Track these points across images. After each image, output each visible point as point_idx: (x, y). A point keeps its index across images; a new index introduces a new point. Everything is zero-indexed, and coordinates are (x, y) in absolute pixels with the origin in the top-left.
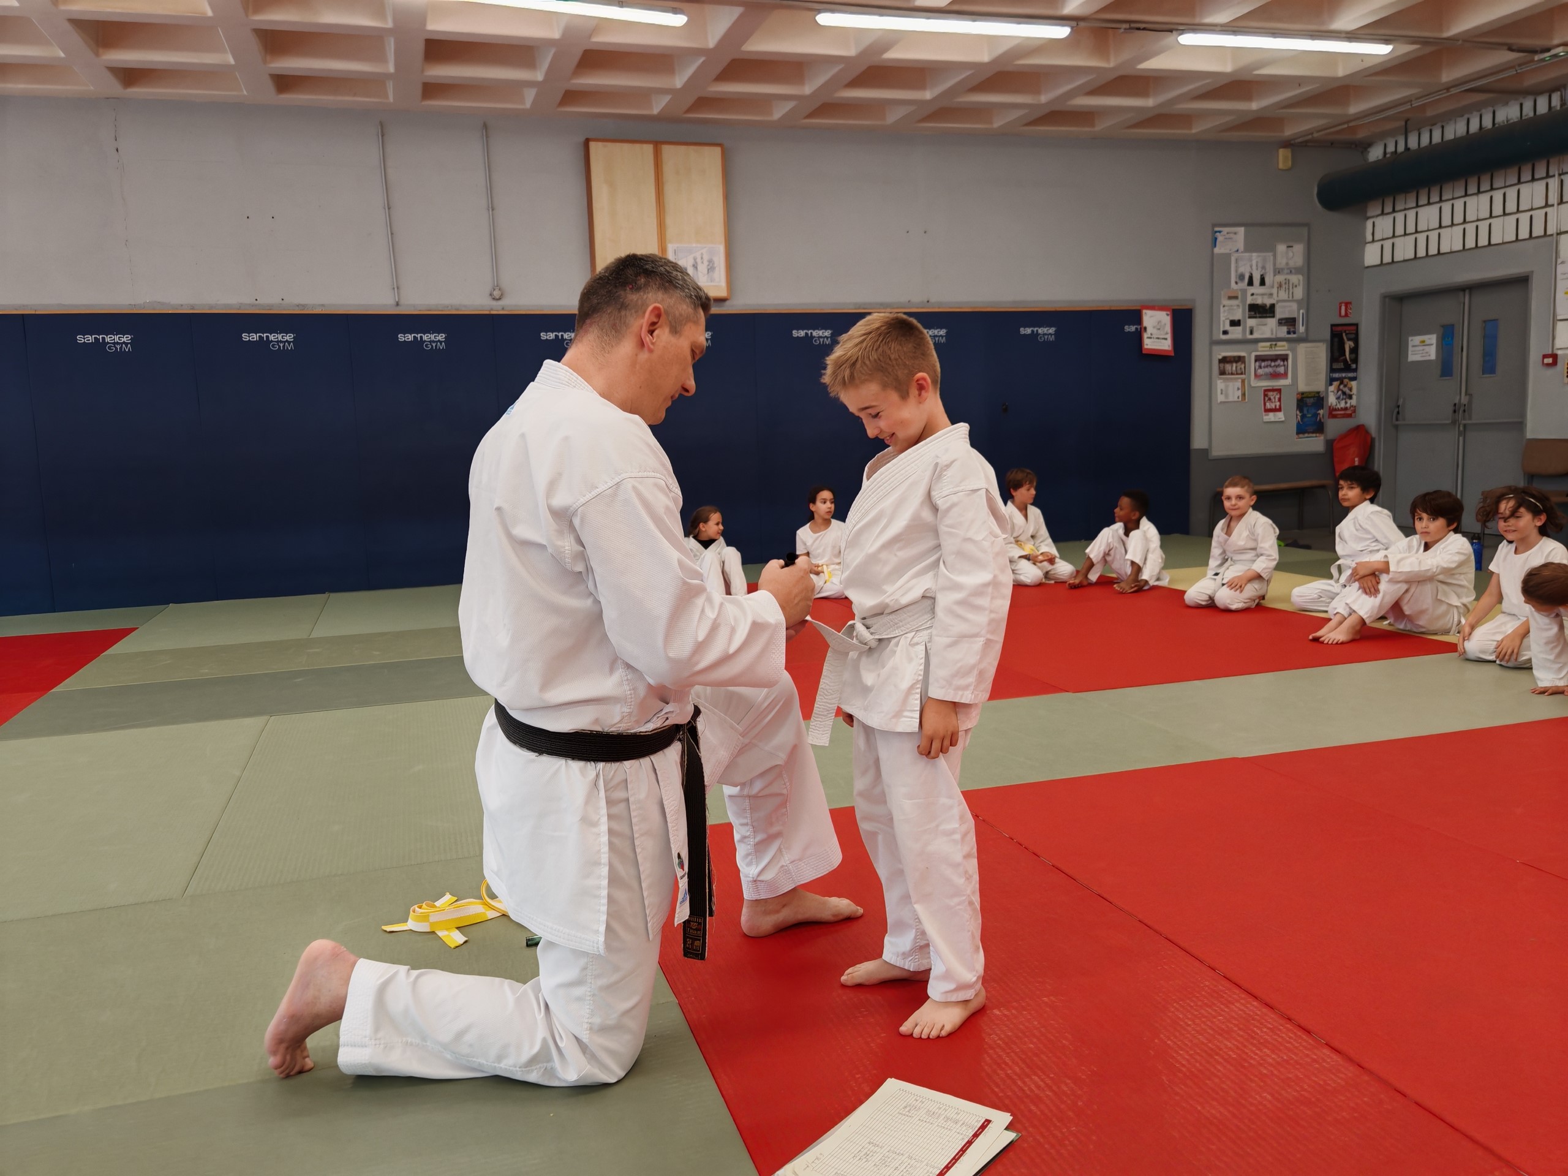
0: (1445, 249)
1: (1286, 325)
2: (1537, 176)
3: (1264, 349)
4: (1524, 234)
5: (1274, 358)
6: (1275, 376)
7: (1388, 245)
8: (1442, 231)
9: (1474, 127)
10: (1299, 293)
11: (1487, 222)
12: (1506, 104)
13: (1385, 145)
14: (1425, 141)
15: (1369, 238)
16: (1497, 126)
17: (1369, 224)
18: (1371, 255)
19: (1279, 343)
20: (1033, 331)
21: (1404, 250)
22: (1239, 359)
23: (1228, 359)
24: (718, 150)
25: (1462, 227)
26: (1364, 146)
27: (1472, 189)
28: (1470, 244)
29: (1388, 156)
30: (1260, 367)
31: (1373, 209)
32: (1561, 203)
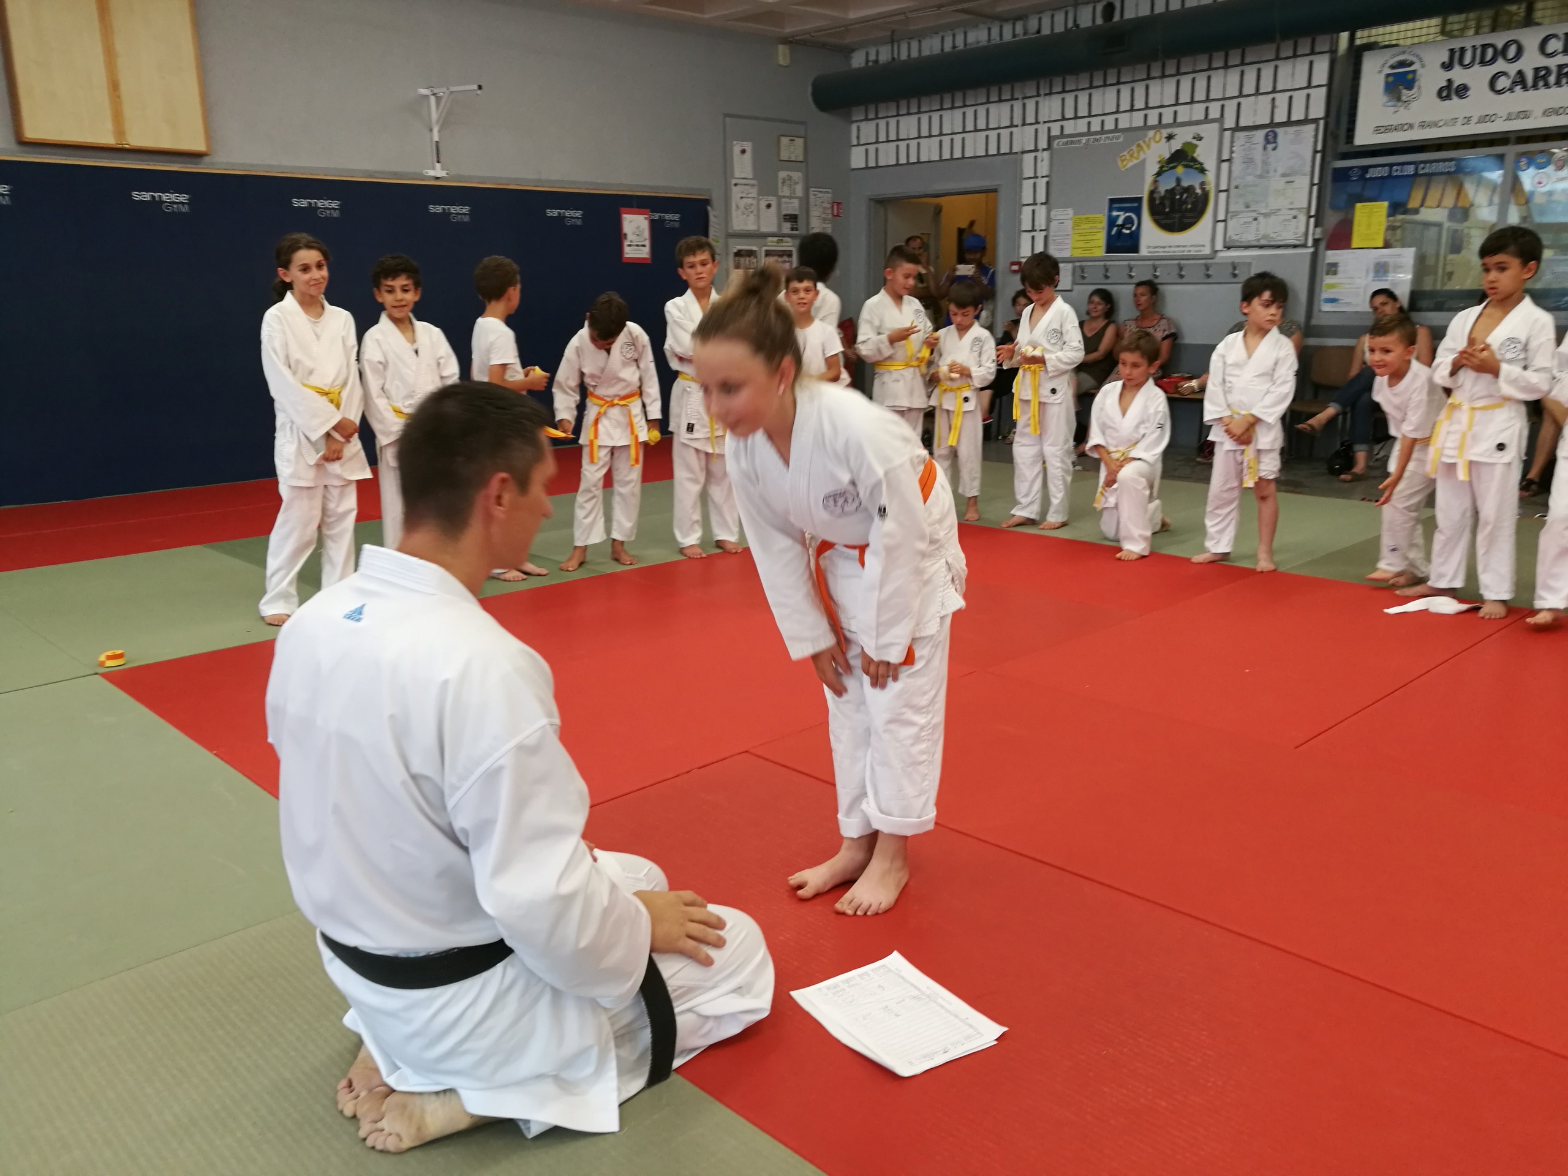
0: (923, 158)
1: (790, 222)
2: (1003, 98)
3: (772, 244)
4: (993, 151)
5: (781, 255)
7: (872, 149)
8: (921, 141)
9: (948, 47)
10: (799, 190)
11: (960, 136)
12: (977, 26)
13: (867, 54)
14: (904, 56)
15: (855, 142)
17: (854, 127)
18: (857, 158)
19: (785, 239)
20: (559, 213)
21: (887, 155)
22: (751, 253)
23: (742, 253)
25: (938, 139)
26: (848, 51)
27: (947, 105)
28: (946, 155)
29: (870, 64)
30: (770, 262)
31: (858, 114)
32: (1024, 124)
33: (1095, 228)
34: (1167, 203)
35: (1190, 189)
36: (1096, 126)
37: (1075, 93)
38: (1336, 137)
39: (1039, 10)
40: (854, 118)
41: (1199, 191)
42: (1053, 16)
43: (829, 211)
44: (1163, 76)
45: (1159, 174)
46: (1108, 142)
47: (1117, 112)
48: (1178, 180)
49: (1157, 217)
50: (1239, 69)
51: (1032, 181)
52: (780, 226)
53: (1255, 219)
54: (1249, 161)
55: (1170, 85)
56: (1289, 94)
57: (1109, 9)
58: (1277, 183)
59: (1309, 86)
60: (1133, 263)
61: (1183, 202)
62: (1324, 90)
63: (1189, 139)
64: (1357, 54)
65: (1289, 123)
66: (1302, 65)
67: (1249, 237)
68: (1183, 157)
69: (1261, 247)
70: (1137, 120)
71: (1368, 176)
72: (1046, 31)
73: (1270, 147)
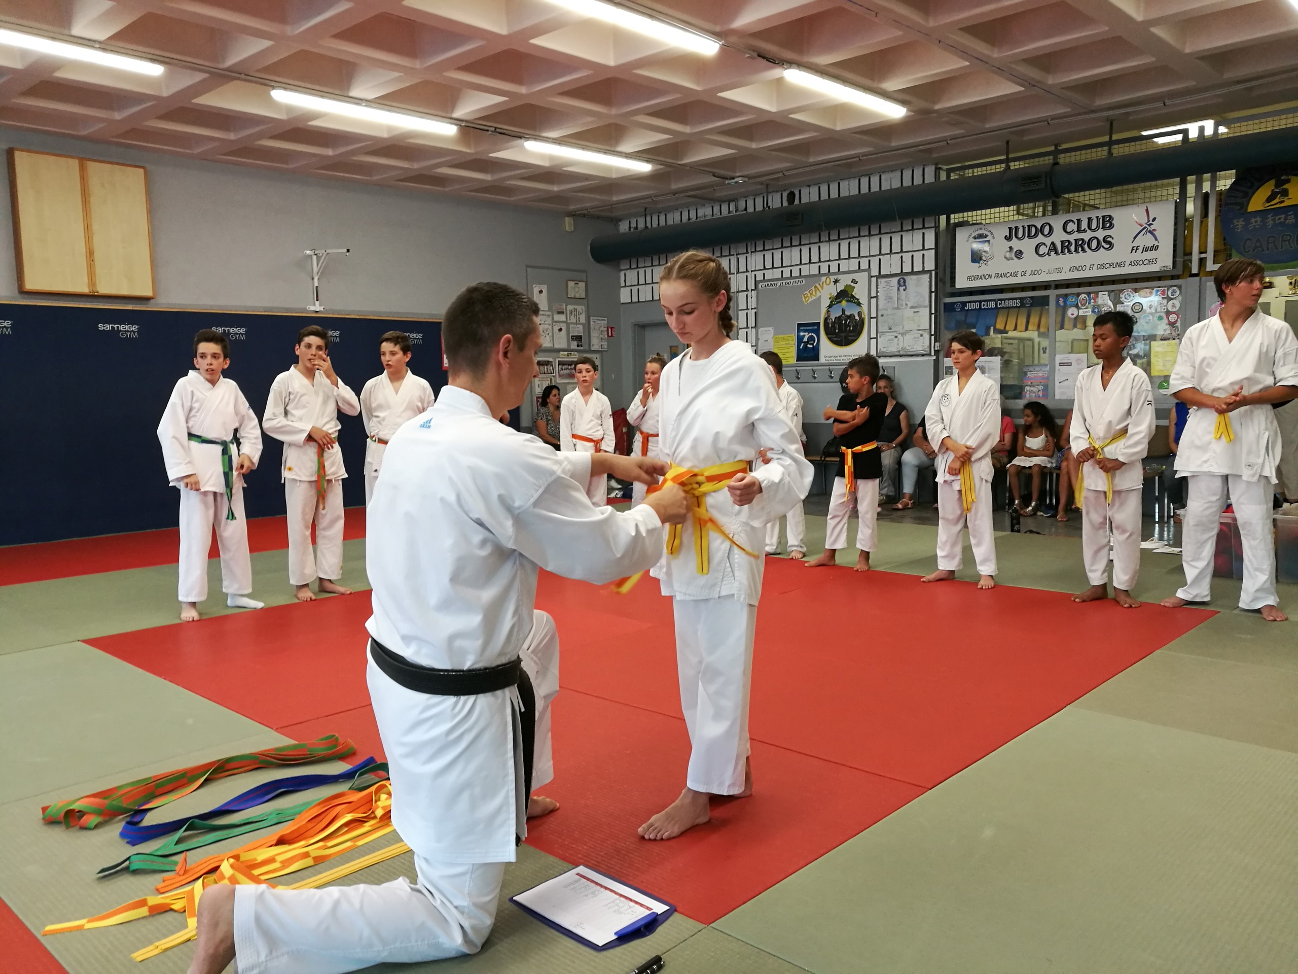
1: (576, 341)
3: (563, 356)
5: (570, 363)
6: (572, 376)
7: (635, 289)
9: (685, 219)
10: (583, 319)
13: (630, 223)
14: (655, 224)
15: (623, 284)
16: (699, 219)
17: (622, 275)
18: (625, 296)
21: (645, 294)
22: (548, 363)
24: (142, 170)
26: (616, 221)
29: (632, 230)
30: (562, 369)
31: (624, 265)
32: (738, 272)
33: (789, 344)
34: (837, 326)
35: (851, 317)
36: (787, 274)
37: (771, 252)
38: (944, 283)
39: (745, 196)
40: (622, 267)
41: (857, 318)
42: (754, 199)
43: (606, 333)
44: (830, 240)
45: (830, 306)
46: (794, 284)
47: (801, 264)
48: (843, 311)
49: (830, 336)
50: (878, 237)
51: (746, 311)
52: (569, 344)
53: (896, 337)
54: (889, 298)
55: (834, 246)
56: (910, 254)
57: (791, 197)
58: (909, 313)
59: (923, 249)
60: (815, 368)
61: (846, 325)
62: (934, 251)
63: (849, 283)
64: (952, 230)
65: (913, 273)
66: (918, 236)
67: (893, 349)
68: (845, 295)
69: (901, 356)
70: (814, 270)
71: (966, 308)
72: (751, 209)
73: (902, 289)
